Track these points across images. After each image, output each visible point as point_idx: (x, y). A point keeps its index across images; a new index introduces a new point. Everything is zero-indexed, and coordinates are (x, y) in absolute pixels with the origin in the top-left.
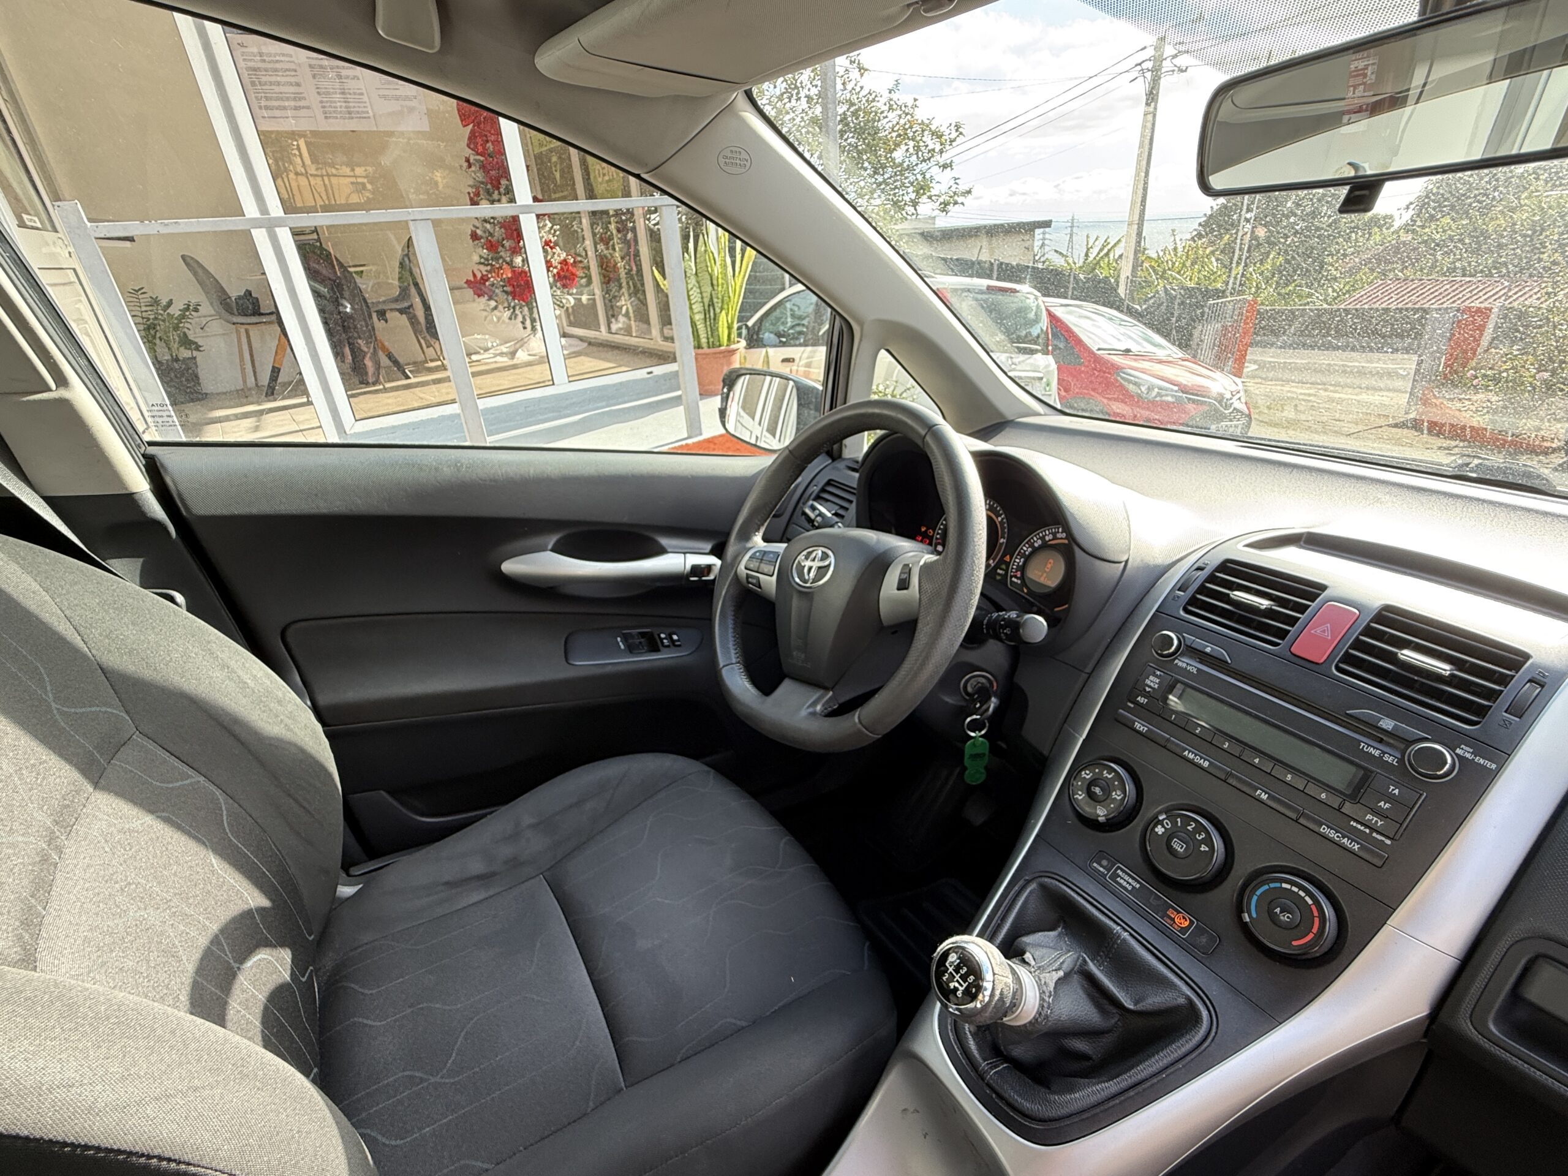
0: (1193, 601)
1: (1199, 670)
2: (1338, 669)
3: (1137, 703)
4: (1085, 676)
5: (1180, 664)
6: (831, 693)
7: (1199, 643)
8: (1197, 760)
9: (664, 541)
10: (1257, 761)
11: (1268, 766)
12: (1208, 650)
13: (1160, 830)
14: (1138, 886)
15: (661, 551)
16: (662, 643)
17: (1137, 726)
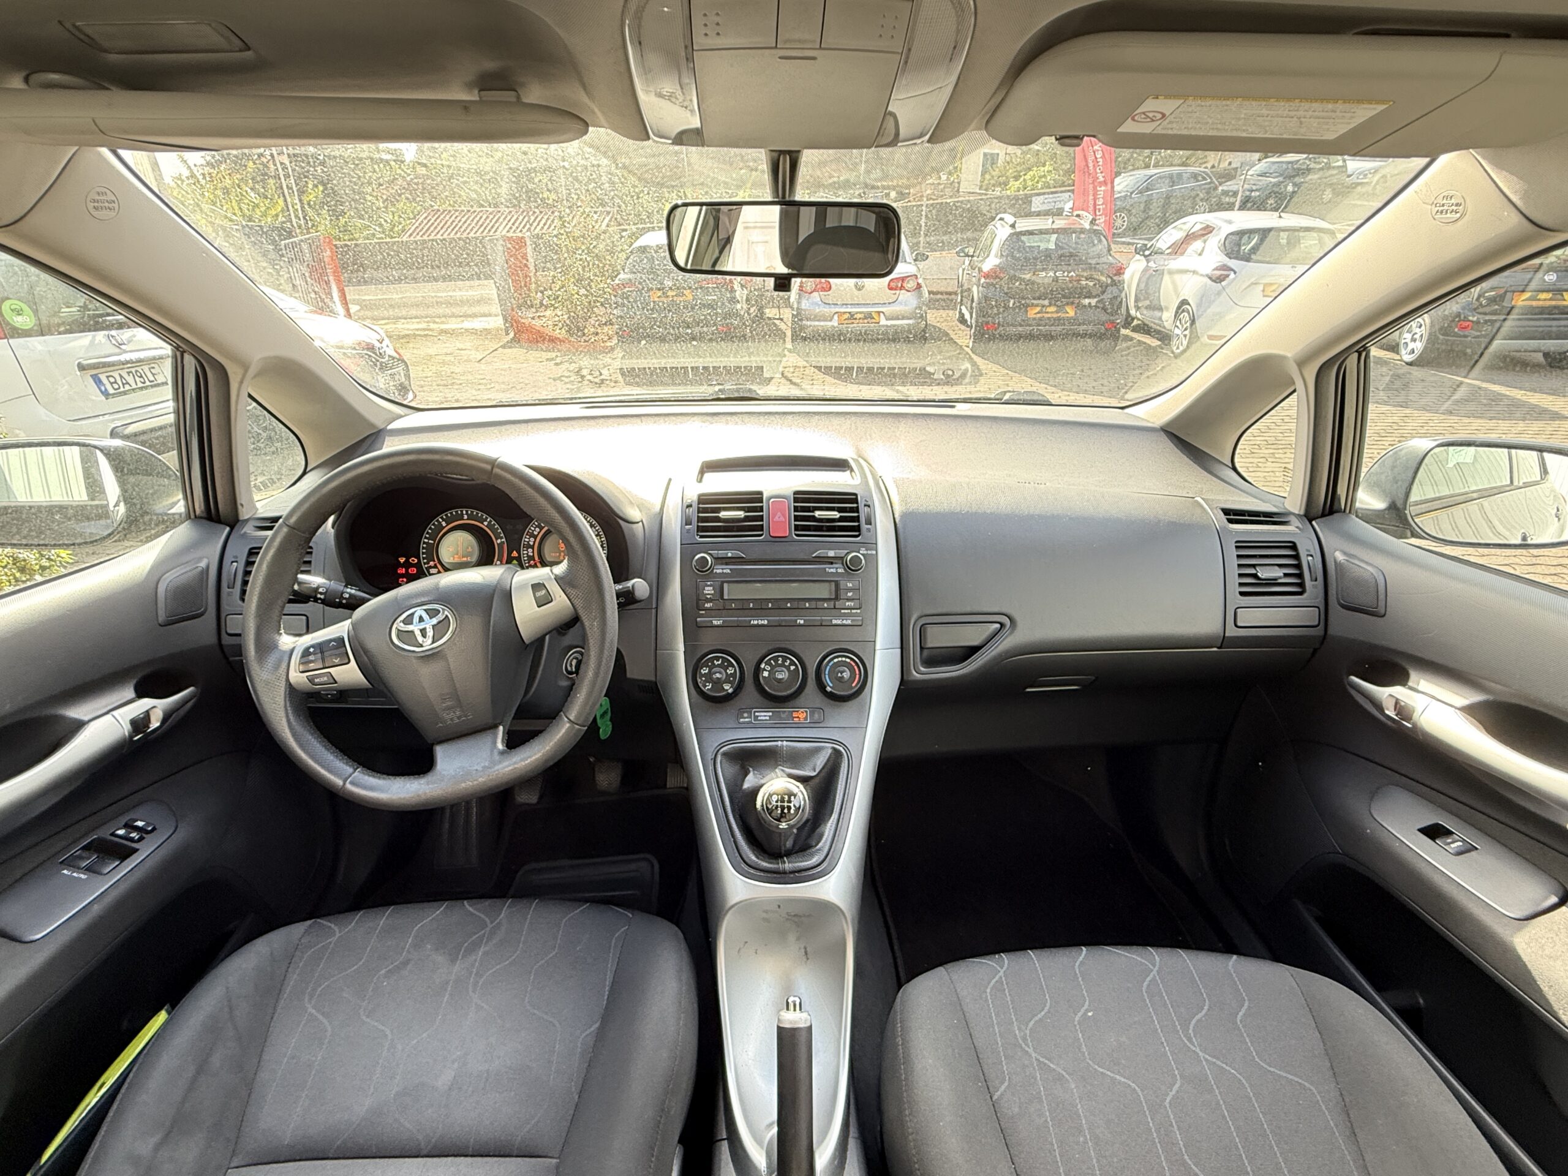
0: (700, 529)
1: (731, 569)
2: (797, 535)
3: (706, 609)
4: (654, 611)
5: (718, 571)
6: (501, 728)
7: (721, 553)
8: (761, 622)
9: (75, 712)
10: (789, 605)
11: (795, 605)
12: (730, 555)
13: (766, 674)
14: (771, 714)
15: (78, 726)
16: (132, 840)
17: (715, 623)
